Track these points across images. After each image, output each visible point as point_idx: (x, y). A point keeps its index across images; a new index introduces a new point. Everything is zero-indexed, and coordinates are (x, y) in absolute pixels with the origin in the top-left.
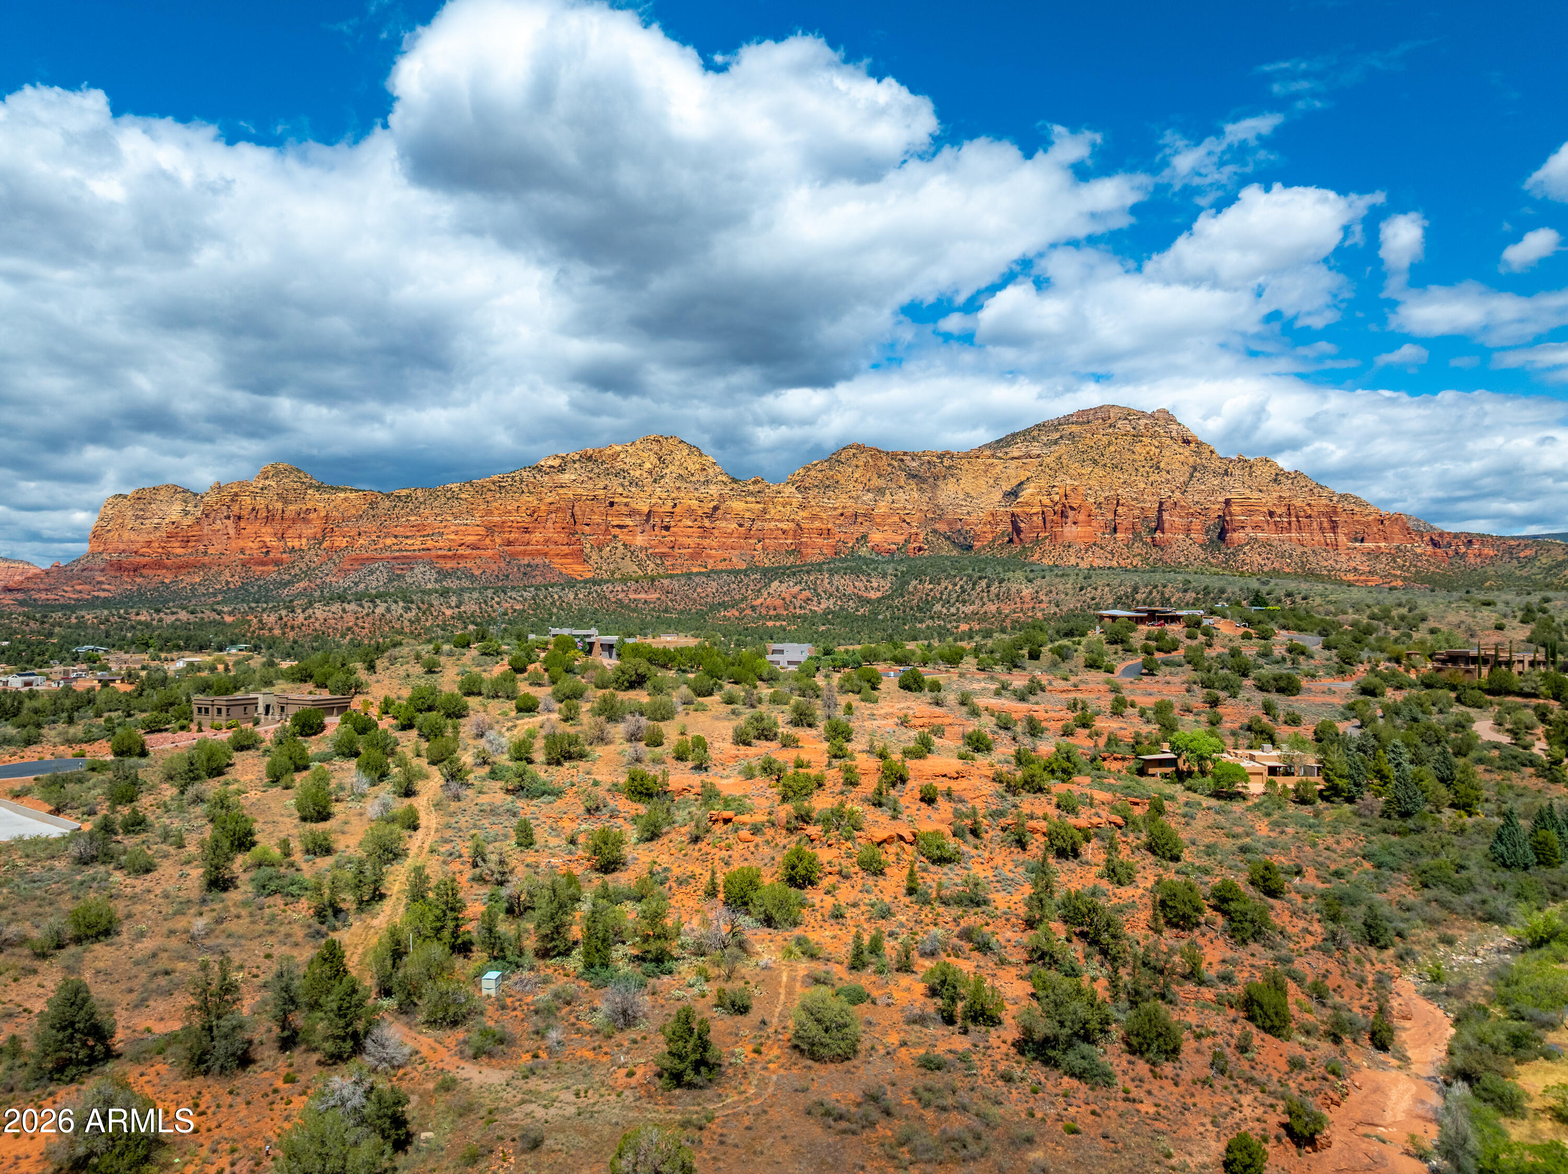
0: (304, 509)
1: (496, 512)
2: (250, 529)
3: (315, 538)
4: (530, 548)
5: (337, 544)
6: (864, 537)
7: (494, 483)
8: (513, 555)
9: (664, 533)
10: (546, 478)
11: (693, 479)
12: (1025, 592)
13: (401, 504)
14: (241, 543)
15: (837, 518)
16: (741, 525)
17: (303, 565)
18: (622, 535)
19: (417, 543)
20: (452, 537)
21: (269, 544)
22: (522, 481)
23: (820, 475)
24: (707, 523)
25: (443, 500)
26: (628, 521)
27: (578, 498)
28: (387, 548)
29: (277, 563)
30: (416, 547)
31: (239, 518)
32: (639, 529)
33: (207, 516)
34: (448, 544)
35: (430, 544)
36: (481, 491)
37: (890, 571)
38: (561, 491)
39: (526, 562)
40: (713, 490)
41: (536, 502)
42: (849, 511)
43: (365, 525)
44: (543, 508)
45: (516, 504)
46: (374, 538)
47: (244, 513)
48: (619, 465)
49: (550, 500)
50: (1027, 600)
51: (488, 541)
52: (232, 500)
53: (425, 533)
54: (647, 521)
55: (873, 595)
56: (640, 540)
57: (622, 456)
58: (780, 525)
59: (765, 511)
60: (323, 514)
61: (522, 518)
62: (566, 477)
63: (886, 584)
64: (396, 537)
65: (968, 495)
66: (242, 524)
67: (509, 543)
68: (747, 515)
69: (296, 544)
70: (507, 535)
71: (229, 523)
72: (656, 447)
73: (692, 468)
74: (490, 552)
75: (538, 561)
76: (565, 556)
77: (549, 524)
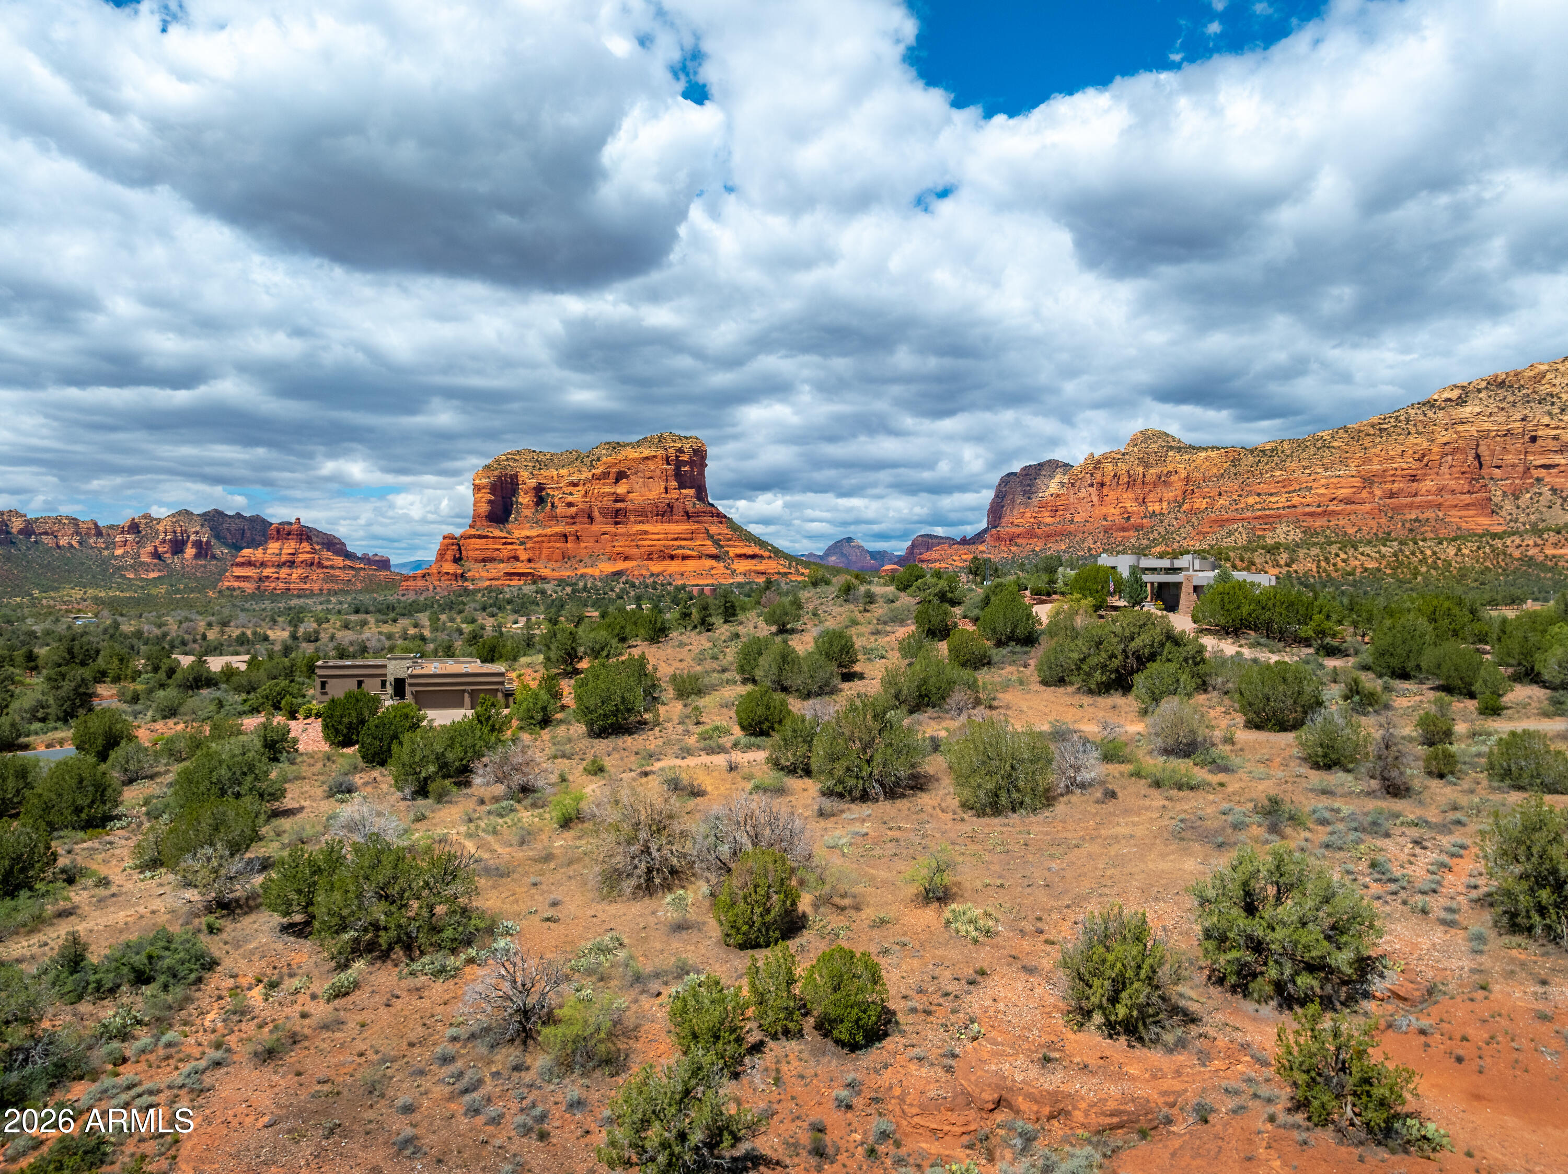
0: (1165, 472)
1: (1376, 459)
2: (1112, 495)
3: (1175, 501)
4: (1418, 499)
5: (1196, 506)
7: (1373, 426)
8: (1397, 509)
10: (1441, 414)
13: (1265, 459)
14: (1104, 510)
17: (1161, 530)
18: (1550, 478)
19: (1282, 500)
20: (1322, 491)
21: (1129, 510)
22: (1408, 421)
25: (1313, 450)
26: (1558, 459)
27: (1484, 435)
28: (1249, 507)
29: (1138, 528)
30: (1280, 505)
31: (1102, 485)
33: (1073, 485)
34: (1317, 499)
35: (1296, 500)
36: (1356, 436)
38: (1461, 428)
39: (1413, 516)
41: (1425, 444)
43: (1228, 484)
44: (1435, 449)
45: (1399, 449)
46: (1235, 497)
47: (1107, 480)
48: (1545, 389)
49: (1445, 440)
51: (1364, 494)
52: (1095, 468)
53: (1291, 488)
57: (1550, 376)
60: (1183, 476)
61: (1409, 464)
62: (1467, 411)
64: (1259, 495)
66: (1105, 491)
67: (1392, 495)
69: (1157, 508)
70: (1389, 486)
71: (1093, 490)
74: (1368, 506)
75: (1429, 514)
76: (1466, 507)
77: (1444, 469)
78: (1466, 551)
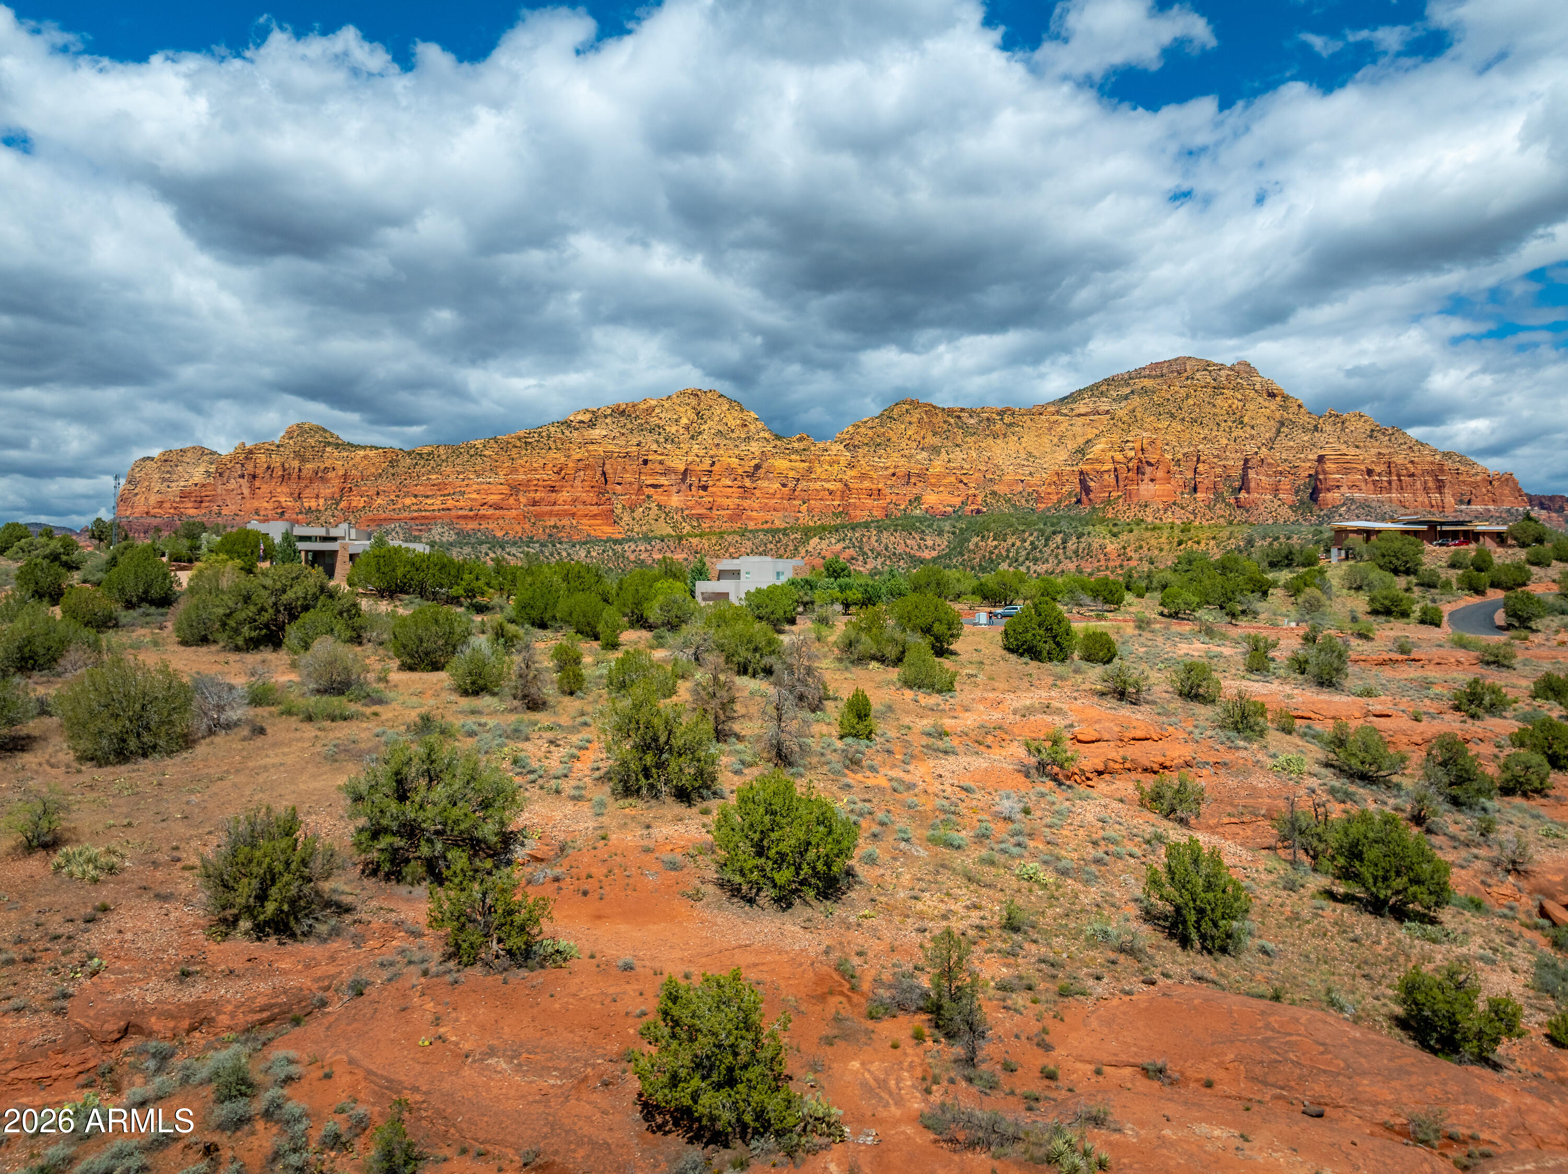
0: (322, 467)
1: (521, 470)
2: (265, 489)
3: (332, 498)
4: (557, 508)
5: (354, 504)
6: (918, 499)
7: (519, 439)
8: (539, 516)
9: (701, 492)
10: (576, 433)
11: (734, 435)
12: (1110, 548)
13: (422, 462)
14: (256, 504)
15: (886, 477)
16: (784, 485)
18: (657, 495)
19: (437, 503)
20: (474, 496)
21: (284, 504)
22: (549, 437)
23: (870, 433)
24: (748, 483)
25: (466, 457)
26: (663, 480)
27: (609, 455)
28: (405, 508)
30: (436, 507)
31: (254, 477)
32: (675, 489)
33: (221, 475)
34: (469, 503)
35: (450, 503)
36: (505, 447)
37: (947, 528)
38: (591, 447)
39: (552, 523)
40: (755, 447)
41: (563, 459)
42: (901, 471)
43: (385, 484)
44: (571, 465)
45: (542, 461)
46: (392, 497)
47: (260, 471)
48: (654, 421)
49: (578, 456)
50: (1113, 556)
51: (511, 501)
52: (246, 458)
53: (446, 492)
54: (683, 480)
55: (927, 555)
56: (675, 501)
57: (657, 410)
58: (827, 485)
59: (810, 470)
60: (341, 473)
61: (548, 475)
62: (596, 433)
63: (943, 542)
64: (416, 496)
65: (1030, 454)
66: (257, 483)
67: (535, 503)
68: (792, 474)
69: (313, 504)
70: (532, 495)
71: (244, 482)
72: (694, 402)
73: (732, 423)
74: (514, 512)
75: (566, 522)
76: (594, 516)
77: (578, 483)
78: (594, 554)
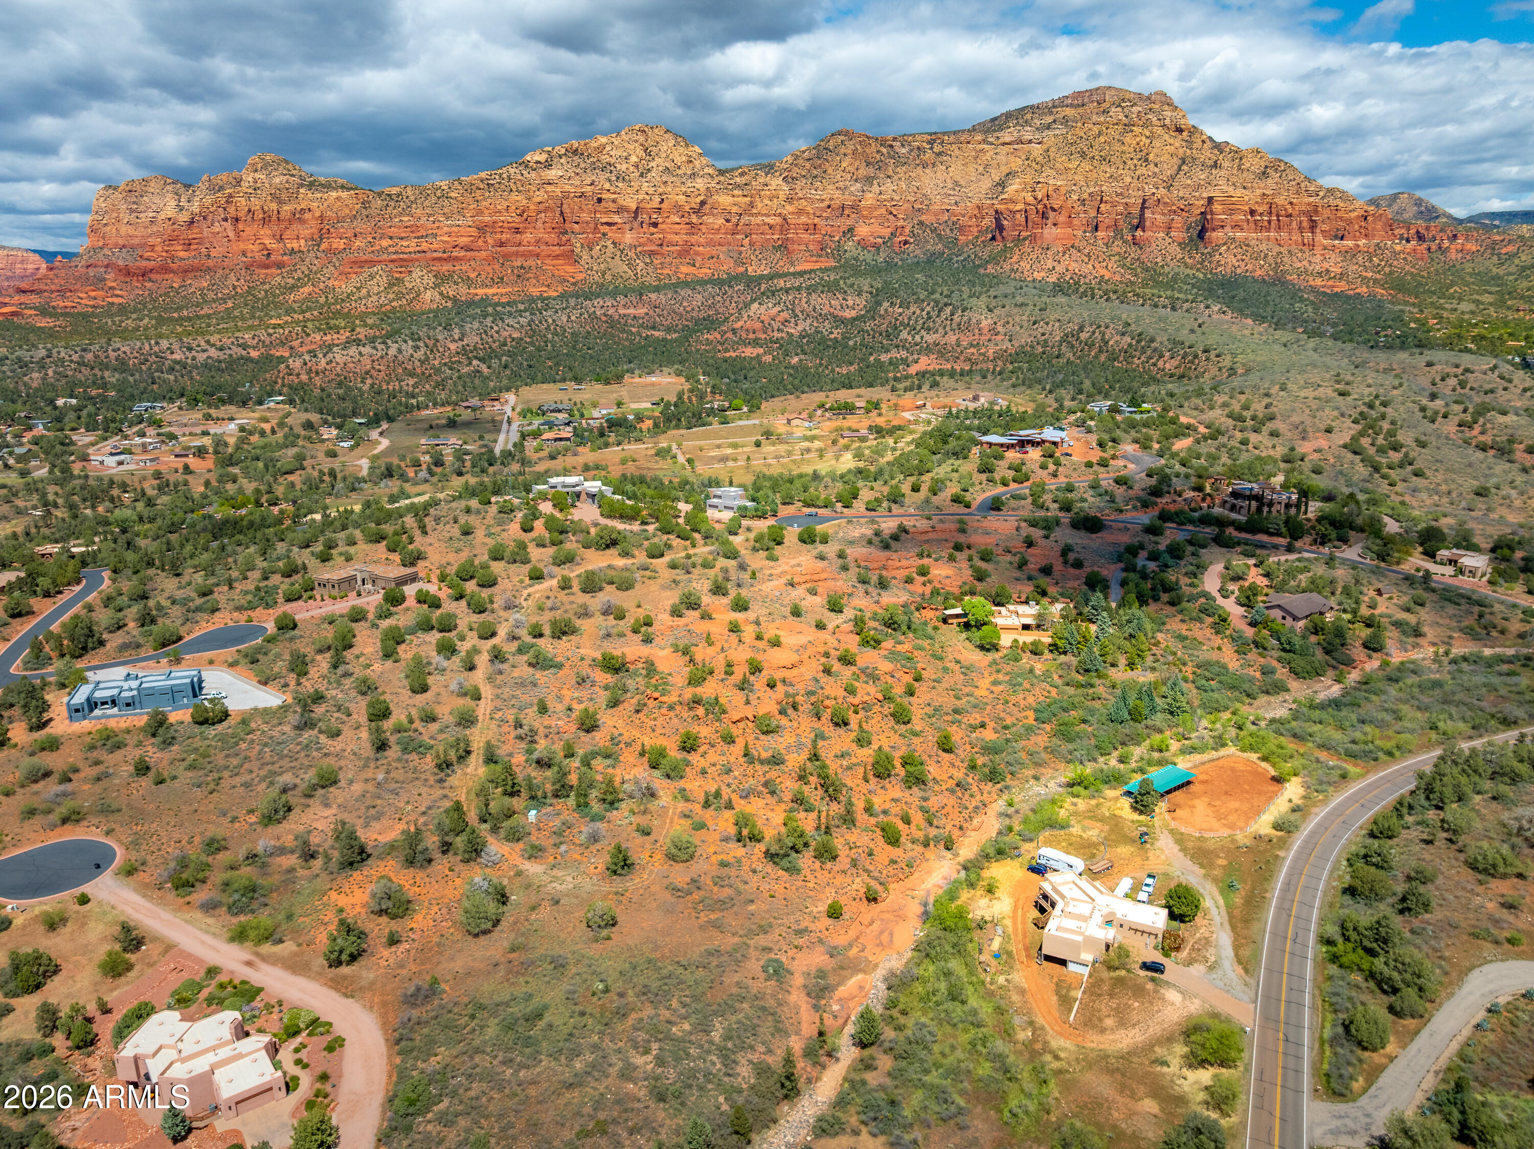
0: (299, 208)
1: (486, 212)
2: (249, 231)
3: (313, 239)
4: (522, 248)
5: (334, 246)
6: (851, 230)
7: (481, 180)
8: (507, 257)
9: (652, 229)
10: (533, 174)
11: (680, 172)
12: (984, 323)
13: (392, 204)
14: (242, 246)
15: (823, 211)
16: (728, 221)
17: (304, 268)
18: (612, 233)
19: (412, 245)
20: (446, 238)
21: (269, 246)
22: (508, 177)
23: (808, 165)
24: (694, 218)
25: (434, 199)
26: (616, 219)
27: (566, 195)
28: (384, 250)
29: (280, 265)
30: (411, 249)
31: (237, 220)
32: (628, 226)
33: (204, 218)
34: (442, 245)
35: (425, 246)
36: (469, 189)
38: (549, 188)
40: (700, 184)
41: (525, 201)
42: (836, 203)
43: (361, 226)
44: (532, 207)
45: (506, 204)
46: (370, 239)
47: (241, 214)
48: (605, 158)
49: (539, 198)
50: (985, 331)
51: (480, 243)
52: (228, 202)
53: (419, 234)
54: (635, 218)
55: (848, 315)
56: (629, 238)
57: (608, 148)
58: (767, 220)
59: (752, 205)
60: (318, 214)
61: (511, 218)
62: (553, 173)
63: (861, 302)
64: (391, 238)
65: (956, 183)
66: (241, 226)
67: (502, 244)
68: (735, 209)
69: (295, 245)
70: (498, 236)
71: (228, 225)
72: (641, 138)
73: (679, 160)
74: (484, 254)
75: (531, 262)
76: (557, 257)
77: (539, 224)
